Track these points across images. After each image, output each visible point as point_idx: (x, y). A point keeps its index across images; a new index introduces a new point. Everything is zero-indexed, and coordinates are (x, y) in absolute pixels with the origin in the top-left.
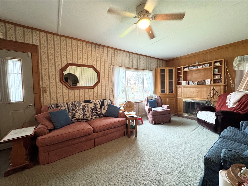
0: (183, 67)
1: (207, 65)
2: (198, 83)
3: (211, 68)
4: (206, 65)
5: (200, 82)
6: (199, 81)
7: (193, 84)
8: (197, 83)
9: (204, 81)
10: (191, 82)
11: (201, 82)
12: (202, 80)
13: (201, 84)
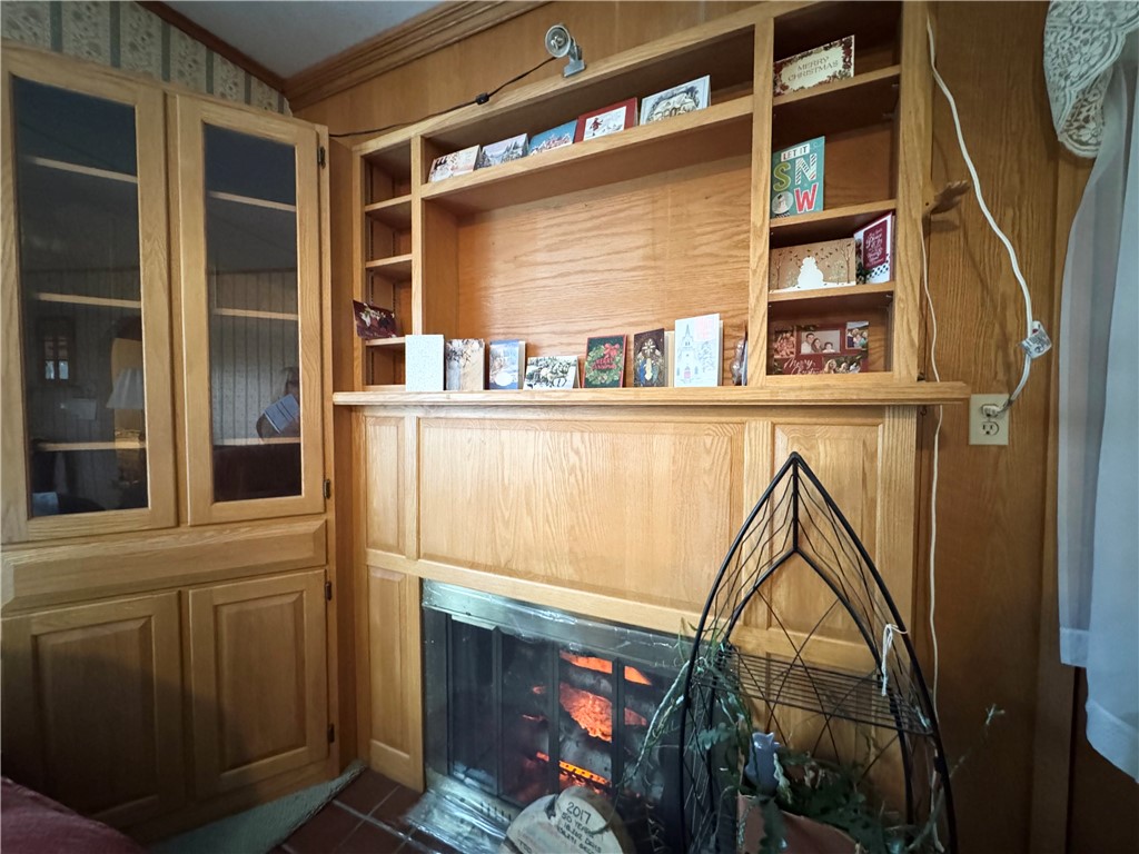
0: (414, 133)
1: (691, 91)
2: (590, 375)
3: (745, 123)
4: (677, 97)
5: (603, 350)
6: (593, 344)
7: (537, 378)
8: (572, 372)
9: (649, 345)
10: (517, 350)
11: (620, 359)
12: (631, 332)
13: (614, 384)
